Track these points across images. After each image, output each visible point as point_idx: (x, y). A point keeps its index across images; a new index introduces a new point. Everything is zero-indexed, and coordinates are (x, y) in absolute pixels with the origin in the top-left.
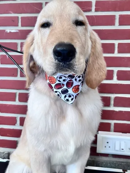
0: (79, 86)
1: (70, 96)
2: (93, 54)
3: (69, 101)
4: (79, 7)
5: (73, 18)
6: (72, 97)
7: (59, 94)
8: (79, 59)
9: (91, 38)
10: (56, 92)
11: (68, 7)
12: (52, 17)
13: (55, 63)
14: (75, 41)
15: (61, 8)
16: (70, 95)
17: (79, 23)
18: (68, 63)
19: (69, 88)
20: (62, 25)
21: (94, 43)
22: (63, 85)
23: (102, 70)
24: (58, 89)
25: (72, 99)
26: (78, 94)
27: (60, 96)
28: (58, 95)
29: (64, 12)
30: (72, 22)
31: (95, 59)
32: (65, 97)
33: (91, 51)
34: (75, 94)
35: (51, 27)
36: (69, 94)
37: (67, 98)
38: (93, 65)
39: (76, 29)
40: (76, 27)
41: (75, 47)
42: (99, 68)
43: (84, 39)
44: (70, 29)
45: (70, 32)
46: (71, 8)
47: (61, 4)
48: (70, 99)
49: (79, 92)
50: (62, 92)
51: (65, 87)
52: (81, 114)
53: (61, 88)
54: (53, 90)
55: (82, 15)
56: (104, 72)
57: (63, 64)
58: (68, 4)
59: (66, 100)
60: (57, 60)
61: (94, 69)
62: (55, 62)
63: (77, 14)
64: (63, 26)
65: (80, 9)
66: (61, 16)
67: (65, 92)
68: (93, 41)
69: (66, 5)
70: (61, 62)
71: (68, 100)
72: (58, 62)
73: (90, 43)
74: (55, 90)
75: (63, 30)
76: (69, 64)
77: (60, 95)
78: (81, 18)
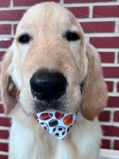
0: (72, 115)
1: (60, 129)
2: (91, 75)
3: (59, 136)
4: (72, 14)
5: (63, 29)
6: (63, 130)
7: (46, 126)
8: (72, 93)
9: (87, 54)
10: (42, 124)
11: (56, 13)
12: (33, 28)
13: (34, 101)
14: (66, 65)
15: (46, 15)
16: (61, 127)
17: (72, 36)
18: (54, 102)
19: (58, 119)
20: (47, 39)
21: (92, 61)
22: (52, 115)
23: (102, 96)
24: (45, 119)
25: (63, 133)
26: (71, 126)
27: (48, 130)
28: (45, 128)
29: (50, 21)
30: (61, 35)
31: (93, 82)
32: (54, 130)
33: (88, 72)
34: (67, 127)
35: (31, 42)
36: (59, 127)
37: (57, 131)
38: (91, 89)
39: (67, 45)
40: (67, 41)
41: (65, 76)
42: (98, 93)
43: (79, 59)
44: (59, 45)
45: (58, 51)
46: (61, 14)
47: (46, 8)
48: (60, 133)
49: (72, 123)
50: (49, 123)
51: (54, 118)
52: (74, 149)
53: (49, 118)
54: (38, 121)
55: (76, 24)
56: (104, 98)
57: (45, 103)
58: (56, 9)
59: (55, 134)
60: (35, 97)
61: (91, 95)
62: (33, 99)
63: (70, 22)
64: (48, 41)
65: (74, 17)
66: (45, 26)
67: (54, 124)
68: (90, 58)
69: (54, 11)
70: (43, 100)
71: (57, 134)
72: (38, 101)
73: (86, 61)
74: (41, 121)
75: (48, 48)
76: (56, 102)
77: (47, 128)
78: (74, 29)
